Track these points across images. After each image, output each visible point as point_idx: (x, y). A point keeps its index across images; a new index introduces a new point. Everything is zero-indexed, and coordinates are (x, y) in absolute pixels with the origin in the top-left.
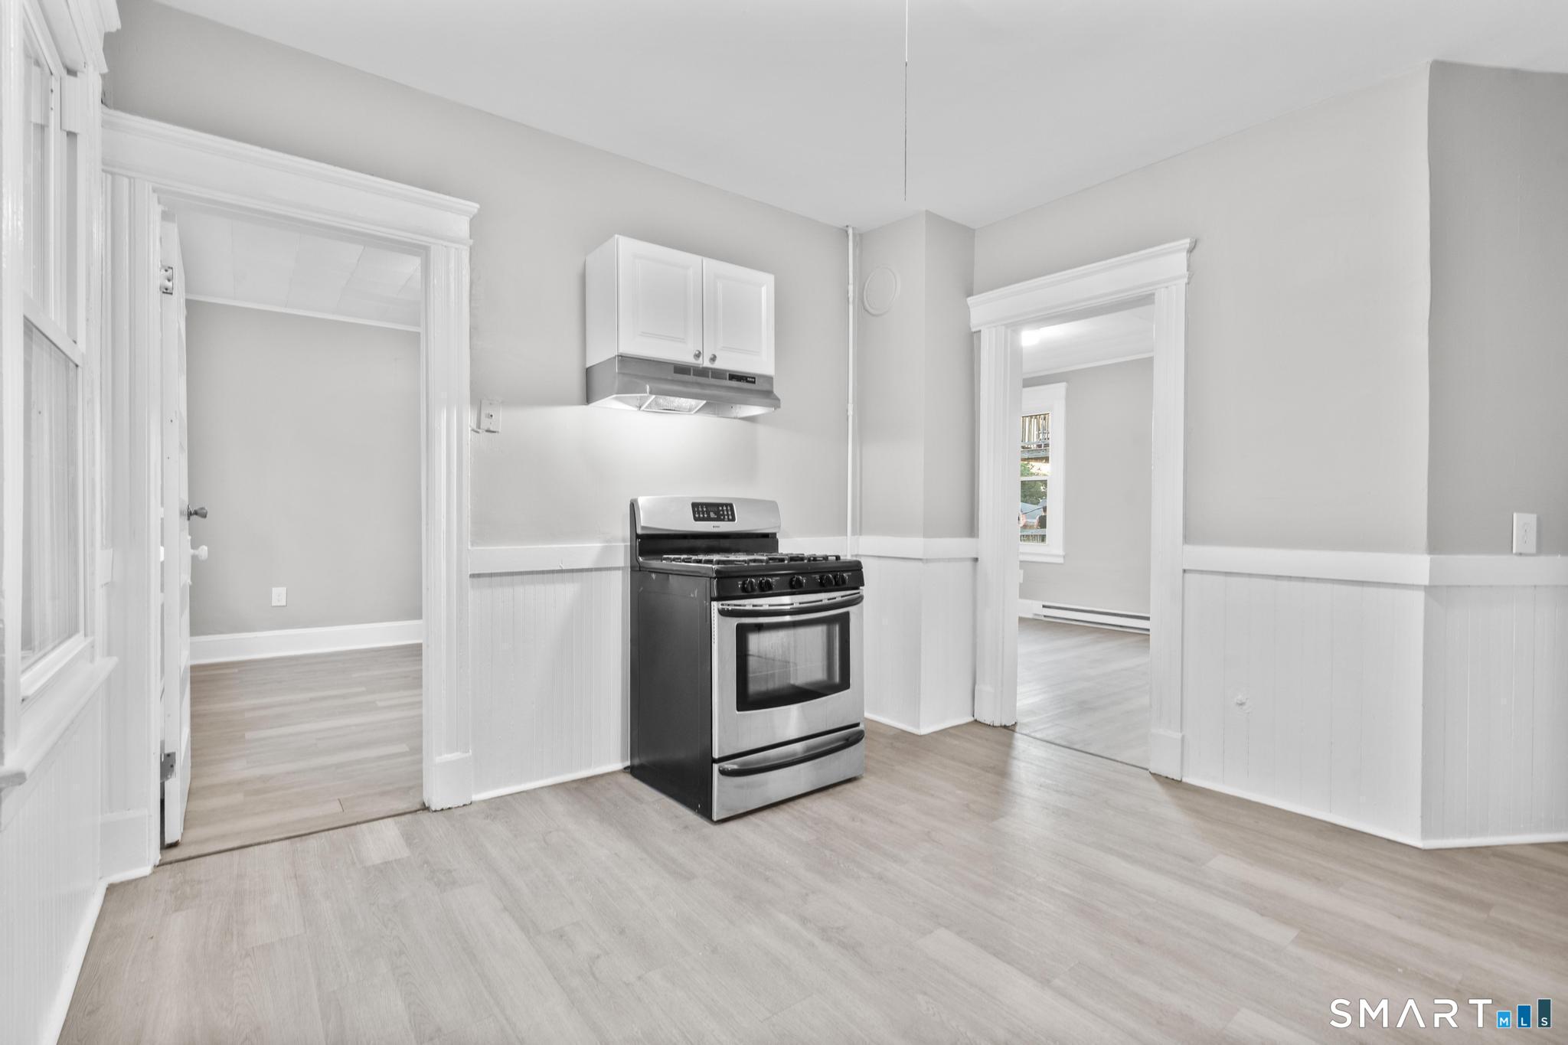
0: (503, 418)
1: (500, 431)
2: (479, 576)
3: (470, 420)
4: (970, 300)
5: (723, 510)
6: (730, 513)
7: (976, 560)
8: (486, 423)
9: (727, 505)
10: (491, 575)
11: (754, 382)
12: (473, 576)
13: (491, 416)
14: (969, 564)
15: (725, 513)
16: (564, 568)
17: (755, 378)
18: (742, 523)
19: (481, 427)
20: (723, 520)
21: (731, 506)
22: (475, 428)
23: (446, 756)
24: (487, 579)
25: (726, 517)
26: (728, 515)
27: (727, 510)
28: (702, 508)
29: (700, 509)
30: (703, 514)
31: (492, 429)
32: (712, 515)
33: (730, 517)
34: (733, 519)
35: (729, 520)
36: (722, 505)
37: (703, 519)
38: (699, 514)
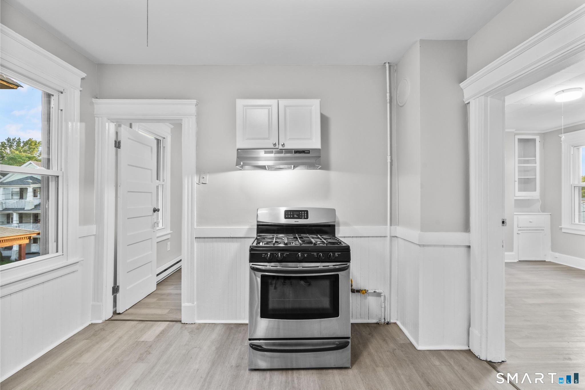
0: (208, 178)
1: (207, 183)
2: (198, 238)
3: (196, 179)
4: (462, 85)
5: (302, 214)
6: (306, 215)
7: (469, 247)
8: (202, 181)
9: (304, 211)
10: (204, 238)
11: (309, 153)
12: (196, 238)
13: (204, 178)
14: (464, 250)
15: (303, 215)
16: (232, 237)
17: (309, 151)
18: (312, 220)
19: (200, 182)
20: (301, 218)
21: (307, 211)
22: (198, 183)
23: (186, 304)
24: (203, 239)
25: (303, 217)
26: (304, 216)
27: (304, 214)
28: (290, 212)
29: (289, 213)
30: (290, 215)
31: (204, 183)
32: (295, 216)
33: (306, 217)
34: (307, 218)
35: (305, 218)
36: (302, 211)
37: (290, 218)
38: (288, 215)
